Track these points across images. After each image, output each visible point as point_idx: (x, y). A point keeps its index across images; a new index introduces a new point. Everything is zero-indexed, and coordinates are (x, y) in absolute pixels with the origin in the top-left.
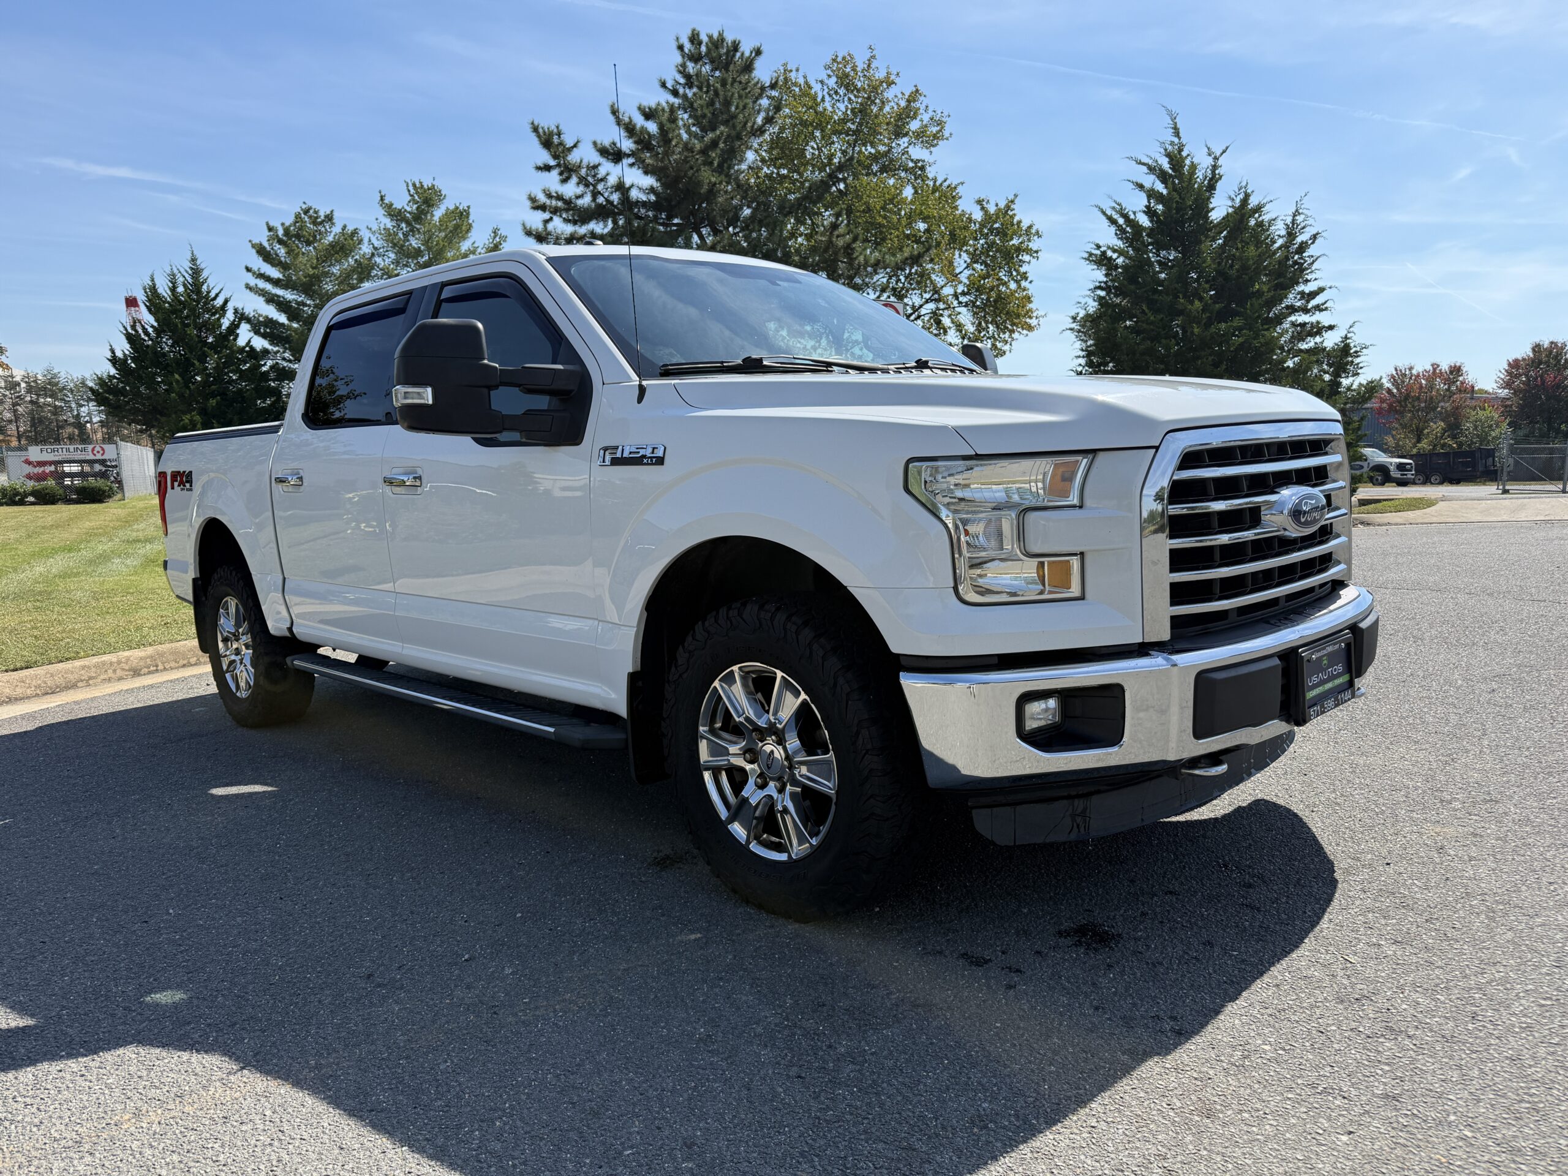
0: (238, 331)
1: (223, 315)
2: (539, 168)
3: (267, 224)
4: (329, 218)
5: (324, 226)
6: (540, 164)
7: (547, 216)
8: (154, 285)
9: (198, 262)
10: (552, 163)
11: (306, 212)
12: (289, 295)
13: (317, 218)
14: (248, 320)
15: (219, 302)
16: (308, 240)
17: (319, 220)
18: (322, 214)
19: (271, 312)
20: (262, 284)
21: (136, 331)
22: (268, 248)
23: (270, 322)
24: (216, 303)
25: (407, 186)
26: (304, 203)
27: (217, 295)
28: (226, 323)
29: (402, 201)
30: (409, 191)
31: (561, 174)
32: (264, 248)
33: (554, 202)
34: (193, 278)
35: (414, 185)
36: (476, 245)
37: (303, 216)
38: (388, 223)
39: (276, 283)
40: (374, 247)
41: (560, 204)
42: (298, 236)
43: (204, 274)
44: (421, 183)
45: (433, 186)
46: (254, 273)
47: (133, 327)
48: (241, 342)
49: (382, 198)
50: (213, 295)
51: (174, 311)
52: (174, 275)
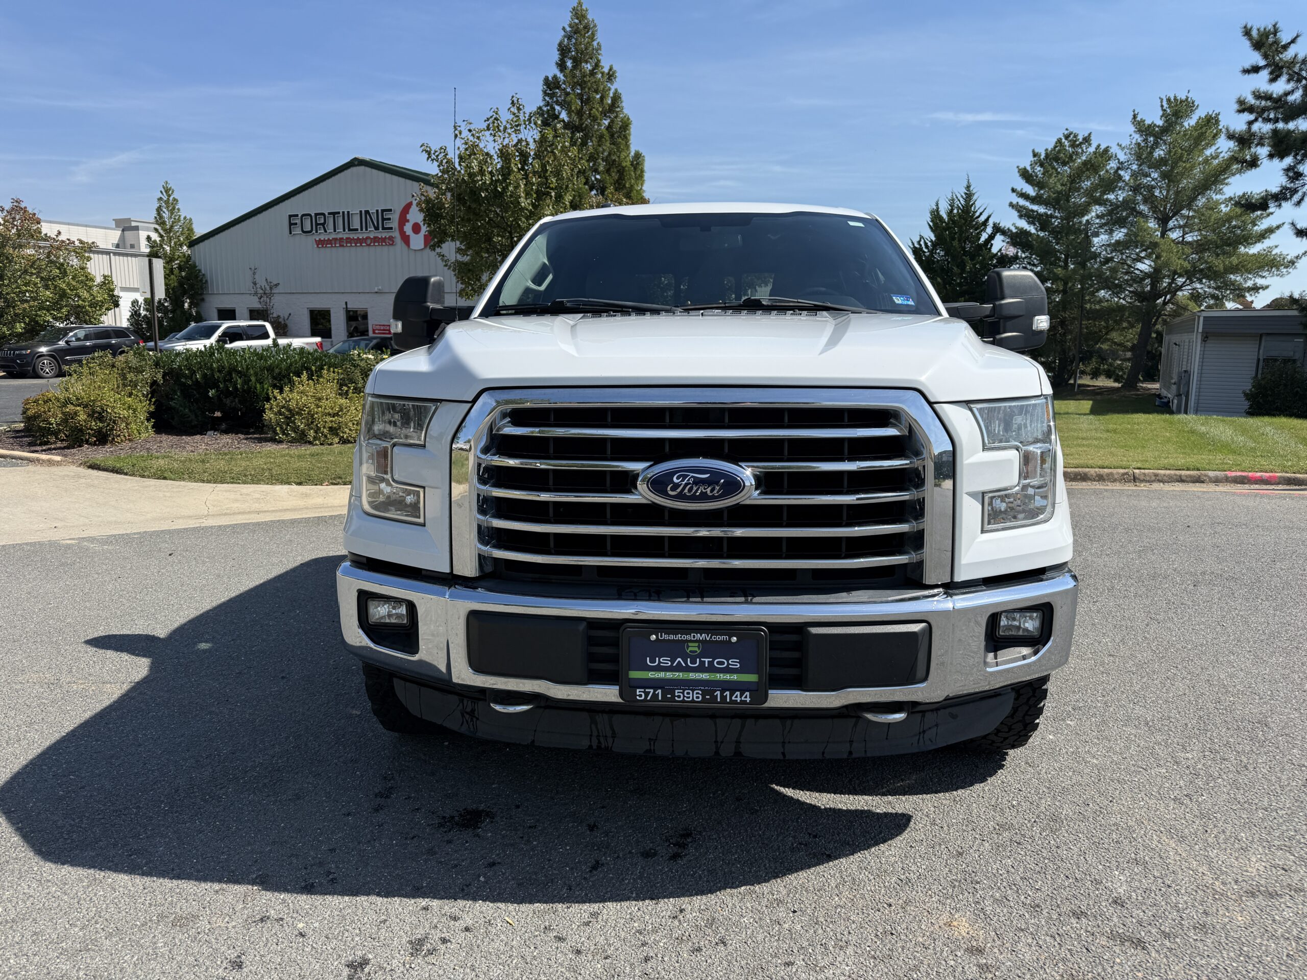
0: (992, 242)
1: (984, 230)
2: (1246, 71)
3: (1033, 151)
4: (1087, 140)
5: (1081, 148)
6: (1247, 66)
7: (1252, 117)
8: (938, 208)
9: (971, 188)
10: (1262, 63)
11: (1067, 137)
12: (1041, 210)
13: (1076, 141)
14: (1003, 232)
15: (982, 219)
16: (1064, 161)
17: (1078, 143)
18: (1080, 138)
19: (1023, 224)
20: (1022, 202)
21: (921, 245)
22: (1030, 171)
23: (1023, 233)
24: (979, 219)
25: (1162, 102)
26: (1067, 129)
27: (981, 214)
28: (984, 237)
29: (1155, 118)
30: (1162, 106)
31: (1271, 73)
32: (1028, 171)
33: (1263, 103)
34: (966, 201)
35: (1169, 100)
36: (1219, 151)
37: (1063, 140)
38: (1138, 138)
39: (1033, 200)
40: (1119, 162)
41: (1269, 103)
42: (1057, 159)
43: (975, 198)
44: (1175, 97)
45: (1187, 98)
46: (1018, 193)
47: (919, 243)
48: (994, 250)
49: (1135, 117)
50: (977, 214)
51: (948, 228)
52: (953, 200)
